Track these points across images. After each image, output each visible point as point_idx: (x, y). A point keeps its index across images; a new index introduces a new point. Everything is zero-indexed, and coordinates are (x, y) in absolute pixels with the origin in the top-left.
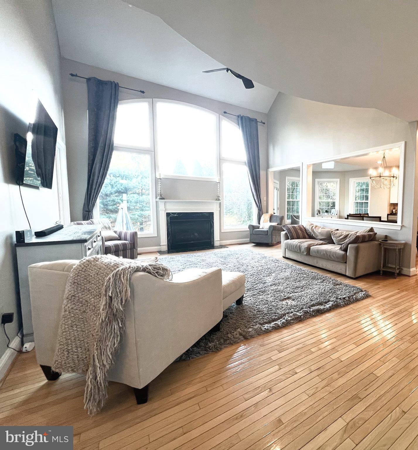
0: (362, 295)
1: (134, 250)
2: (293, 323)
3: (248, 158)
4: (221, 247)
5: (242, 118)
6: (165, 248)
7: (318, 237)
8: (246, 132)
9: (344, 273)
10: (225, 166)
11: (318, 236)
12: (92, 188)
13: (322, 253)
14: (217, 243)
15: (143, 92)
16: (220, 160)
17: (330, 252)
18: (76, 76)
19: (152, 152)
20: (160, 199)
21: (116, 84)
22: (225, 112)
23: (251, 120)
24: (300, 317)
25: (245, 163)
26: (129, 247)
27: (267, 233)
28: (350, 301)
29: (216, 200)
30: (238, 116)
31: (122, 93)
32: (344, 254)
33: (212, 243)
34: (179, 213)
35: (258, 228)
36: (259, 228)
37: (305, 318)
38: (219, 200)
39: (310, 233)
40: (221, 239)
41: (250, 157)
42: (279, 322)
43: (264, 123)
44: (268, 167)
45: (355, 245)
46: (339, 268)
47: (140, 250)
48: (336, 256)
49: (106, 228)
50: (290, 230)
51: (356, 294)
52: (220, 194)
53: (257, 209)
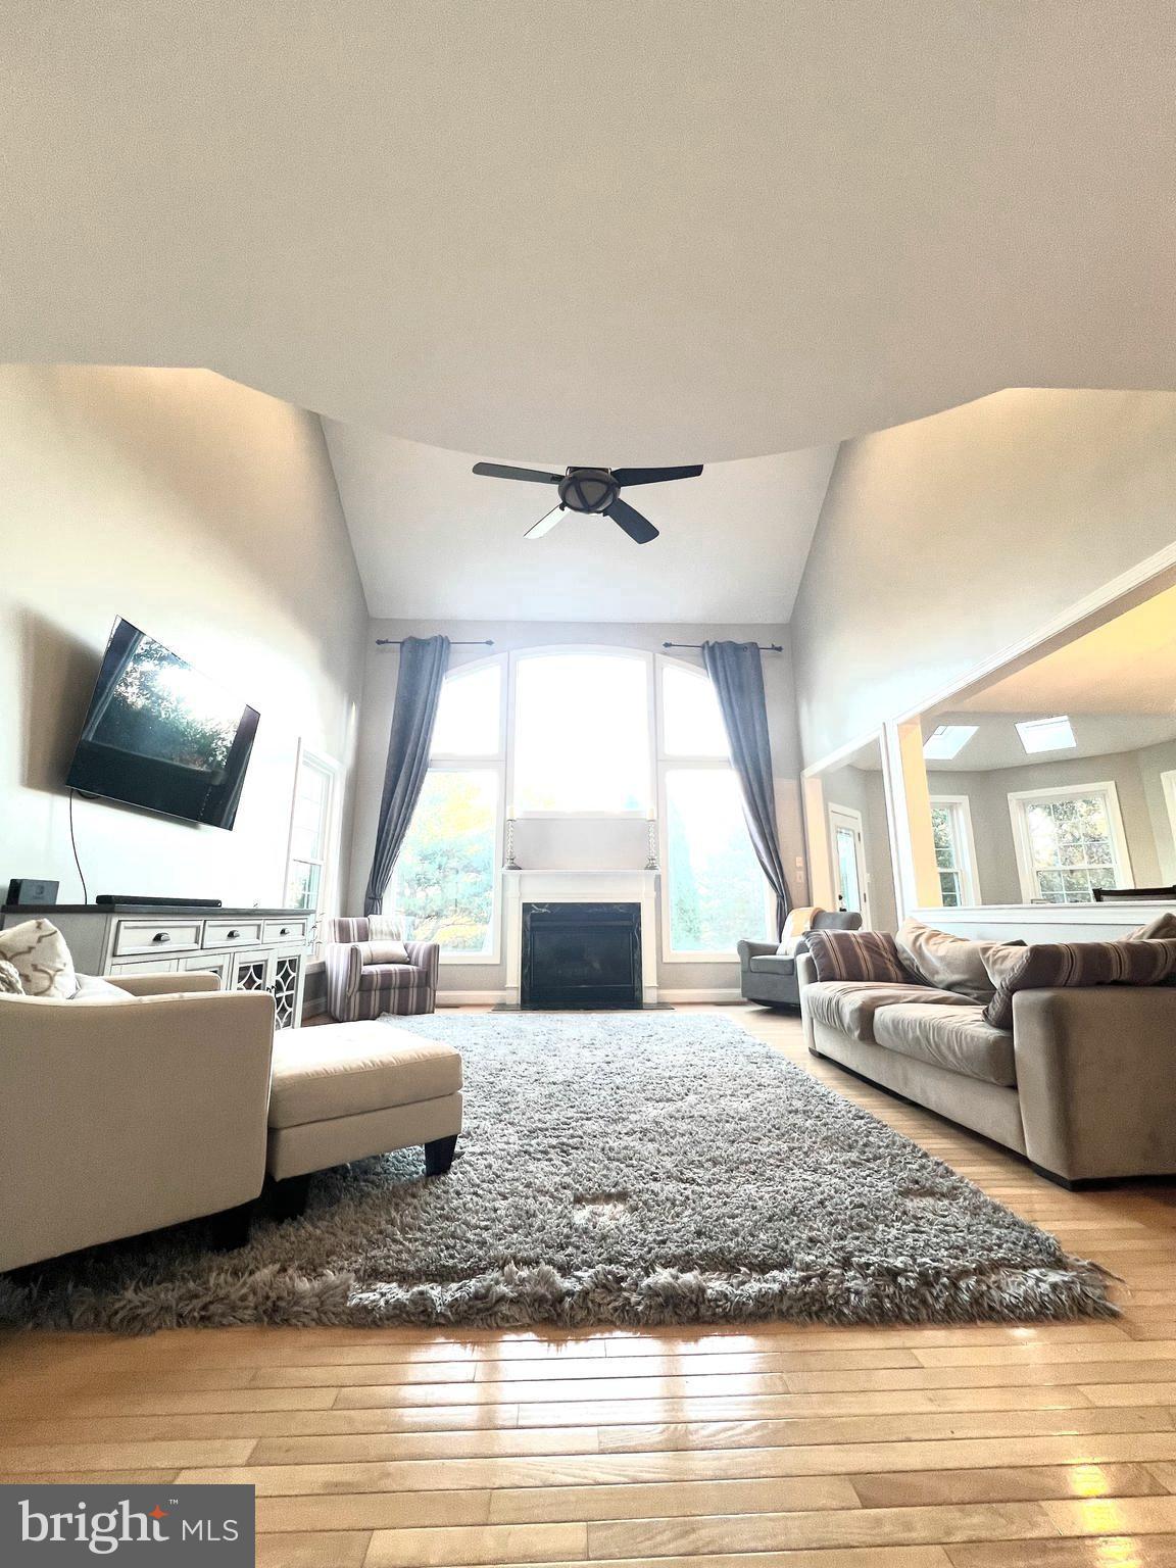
0: (1045, 1287)
1: (426, 991)
2: (506, 1318)
3: (733, 746)
4: (662, 1006)
5: (712, 649)
6: (514, 997)
7: (937, 978)
8: (727, 682)
9: (1012, 1144)
10: (673, 779)
11: (937, 973)
12: (384, 847)
13: (911, 1035)
14: (649, 996)
15: (489, 643)
16: (661, 762)
17: (939, 1029)
18: (387, 642)
19: (504, 761)
20: (511, 868)
21: (443, 639)
22: (667, 645)
23: (737, 648)
24: (561, 1300)
25: (729, 761)
26: (414, 980)
27: (789, 966)
28: (924, 1302)
29: (646, 868)
30: (703, 647)
31: (457, 653)
32: (997, 1042)
33: (637, 993)
34: (552, 905)
35: (773, 951)
36: (775, 954)
37: (581, 1314)
38: (653, 868)
39: (908, 962)
40: (662, 985)
41: (741, 749)
42: (440, 1295)
43: (780, 649)
44: (800, 765)
45: (1044, 995)
46: (988, 1112)
47: (441, 995)
48: (960, 1047)
49: (392, 935)
50: (825, 945)
51: (1003, 1272)
52: (658, 852)
53: (775, 895)
